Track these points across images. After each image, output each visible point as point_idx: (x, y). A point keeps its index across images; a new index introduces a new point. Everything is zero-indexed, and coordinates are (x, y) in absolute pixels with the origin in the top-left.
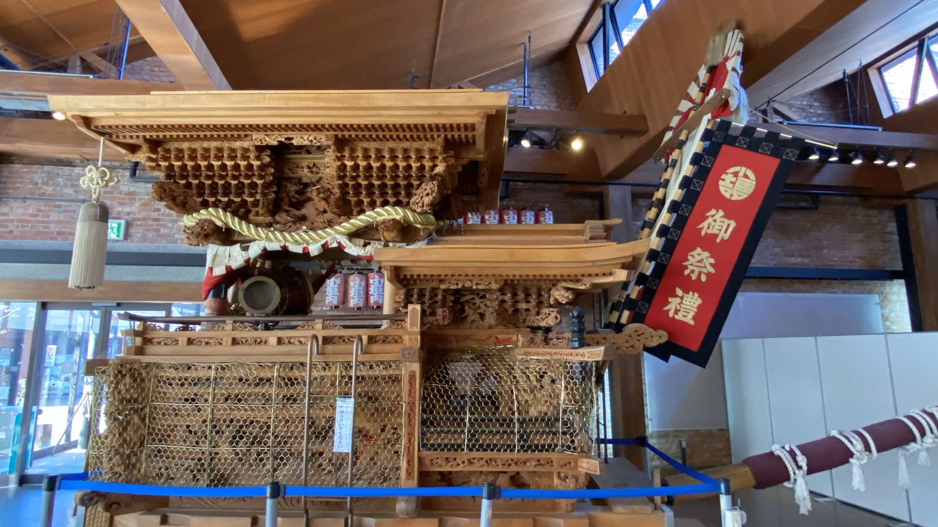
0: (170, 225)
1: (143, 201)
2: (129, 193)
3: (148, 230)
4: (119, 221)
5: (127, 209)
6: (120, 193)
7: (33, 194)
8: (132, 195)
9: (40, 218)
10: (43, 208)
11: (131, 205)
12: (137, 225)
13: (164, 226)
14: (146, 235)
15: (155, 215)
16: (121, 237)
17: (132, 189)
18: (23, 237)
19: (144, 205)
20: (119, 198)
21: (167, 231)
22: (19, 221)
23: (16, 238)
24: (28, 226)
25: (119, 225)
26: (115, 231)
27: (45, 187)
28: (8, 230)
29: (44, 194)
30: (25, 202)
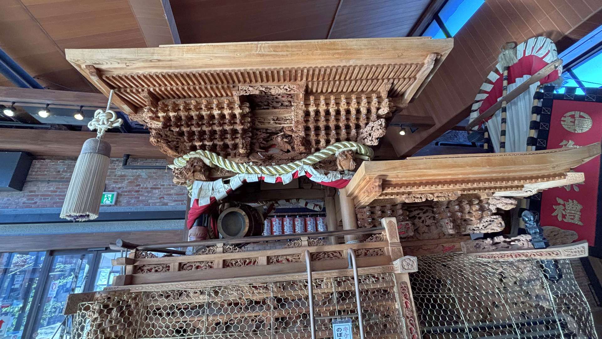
0: (146, 194)
1: (130, 180)
2: (121, 176)
3: (131, 198)
4: (113, 193)
5: (120, 186)
6: (115, 176)
7: (56, 178)
8: (123, 177)
9: (58, 193)
10: (61, 187)
11: (122, 182)
12: (124, 195)
13: (142, 195)
14: (130, 201)
15: (137, 188)
16: (113, 203)
17: (123, 173)
18: (44, 206)
19: (130, 182)
20: (114, 179)
21: (144, 198)
22: (42, 195)
23: (38, 207)
24: (48, 199)
25: (113, 195)
26: (110, 199)
27: (64, 174)
28: (33, 201)
29: (63, 178)
30: (48, 183)
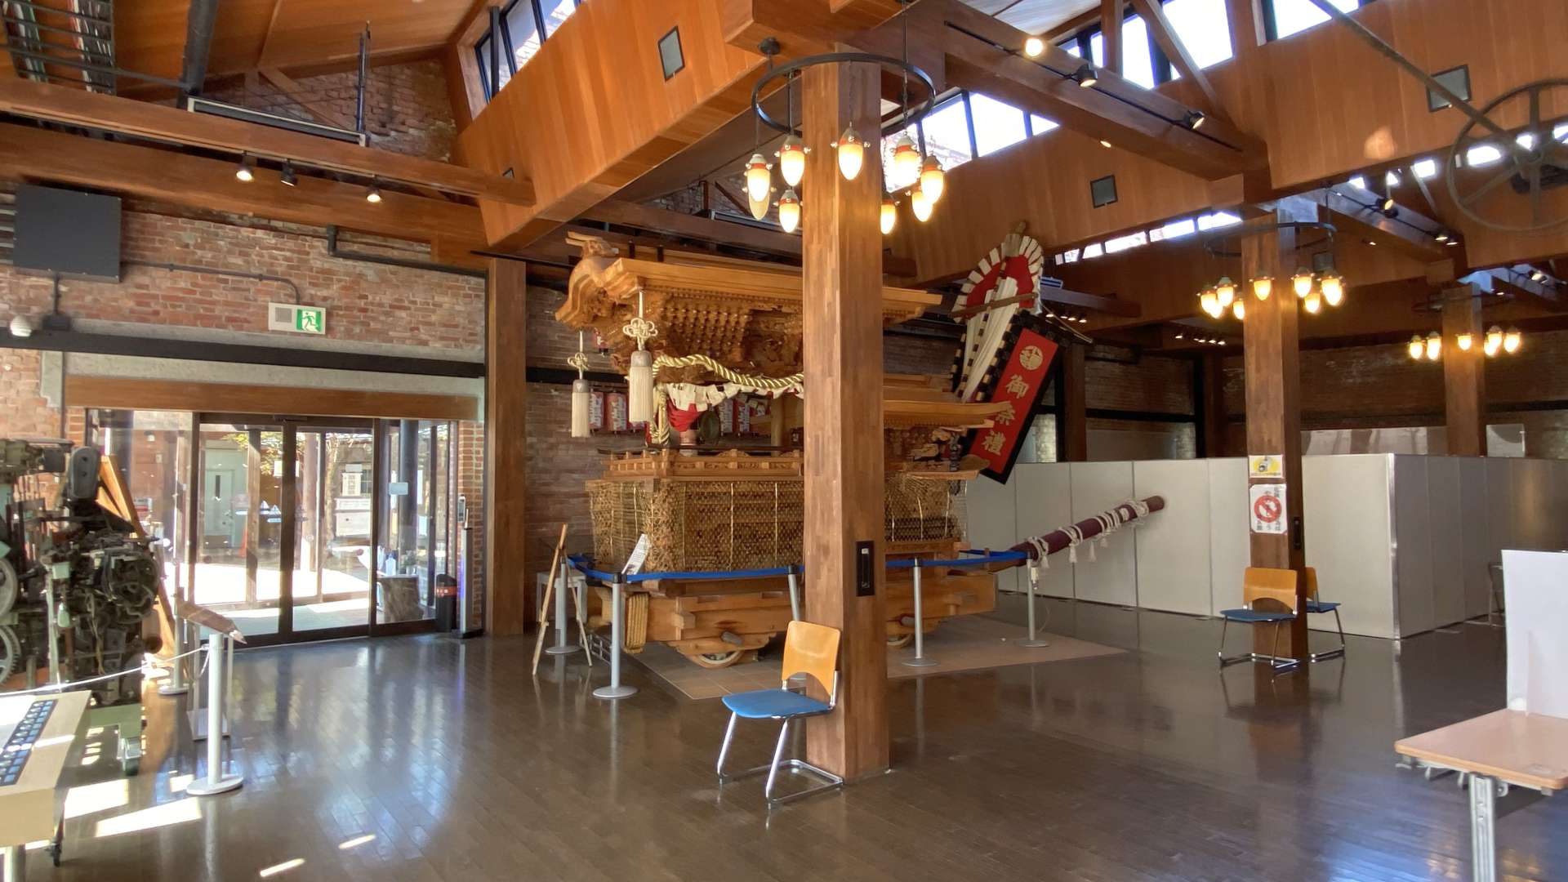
0: (382, 318)
1: (343, 283)
2: (323, 271)
3: (354, 323)
4: (318, 309)
5: (325, 293)
6: (311, 269)
7: (184, 260)
8: (327, 274)
9: (198, 296)
10: (200, 281)
11: (328, 287)
12: (338, 315)
13: (374, 319)
14: (352, 330)
15: (362, 303)
16: (323, 332)
17: (326, 266)
18: (175, 320)
19: (344, 288)
20: (310, 277)
21: (379, 326)
22: (165, 297)
23: (163, 322)
24: (180, 306)
25: (319, 314)
26: (314, 322)
27: (199, 252)
28: (150, 310)
29: (200, 262)
30: (171, 270)
